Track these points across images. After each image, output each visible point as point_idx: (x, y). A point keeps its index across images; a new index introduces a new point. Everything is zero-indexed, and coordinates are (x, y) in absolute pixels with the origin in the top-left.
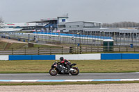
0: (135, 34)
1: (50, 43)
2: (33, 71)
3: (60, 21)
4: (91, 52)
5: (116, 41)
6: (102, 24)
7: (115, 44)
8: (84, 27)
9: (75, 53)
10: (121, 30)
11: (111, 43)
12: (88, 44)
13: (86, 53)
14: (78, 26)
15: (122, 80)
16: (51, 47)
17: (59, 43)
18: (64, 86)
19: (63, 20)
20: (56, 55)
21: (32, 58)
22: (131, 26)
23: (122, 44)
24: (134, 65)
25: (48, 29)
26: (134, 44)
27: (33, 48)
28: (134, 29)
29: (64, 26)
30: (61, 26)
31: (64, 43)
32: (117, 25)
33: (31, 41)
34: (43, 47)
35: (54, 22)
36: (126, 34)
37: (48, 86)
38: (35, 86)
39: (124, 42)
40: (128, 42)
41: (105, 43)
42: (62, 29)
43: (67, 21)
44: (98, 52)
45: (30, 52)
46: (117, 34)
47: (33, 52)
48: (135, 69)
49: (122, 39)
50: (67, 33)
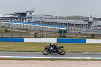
0: (82, 25)
1: (21, 30)
2: (8, 50)
3: (28, 14)
4: (50, 37)
5: (68, 30)
6: (58, 17)
7: (67, 31)
8: (46, 19)
9: (38, 38)
10: (72, 21)
11: (65, 31)
12: (48, 31)
13: (47, 37)
14: (41, 18)
15: (72, 58)
16: (21, 33)
17: (27, 30)
18: (30, 61)
19: (31, 13)
20: (25, 39)
21: (7, 40)
22: (79, 19)
23: (73, 32)
24: (81, 48)
25: (19, 20)
26: (82, 32)
27: (7, 33)
28: (82, 21)
29: (31, 18)
30: (29, 18)
31: (30, 30)
32: (69, 18)
33: (7, 28)
34: (15, 32)
35: (24, 14)
36: (76, 24)
37: (18, 61)
38: (9, 61)
39: (74, 30)
40: (77, 30)
41: (60, 31)
42: (29, 19)
43: (33, 14)
44: (55, 37)
45: (6, 36)
46: (69, 24)
47: (8, 36)
48: (82, 50)
49: (73, 28)
50: (33, 23)
